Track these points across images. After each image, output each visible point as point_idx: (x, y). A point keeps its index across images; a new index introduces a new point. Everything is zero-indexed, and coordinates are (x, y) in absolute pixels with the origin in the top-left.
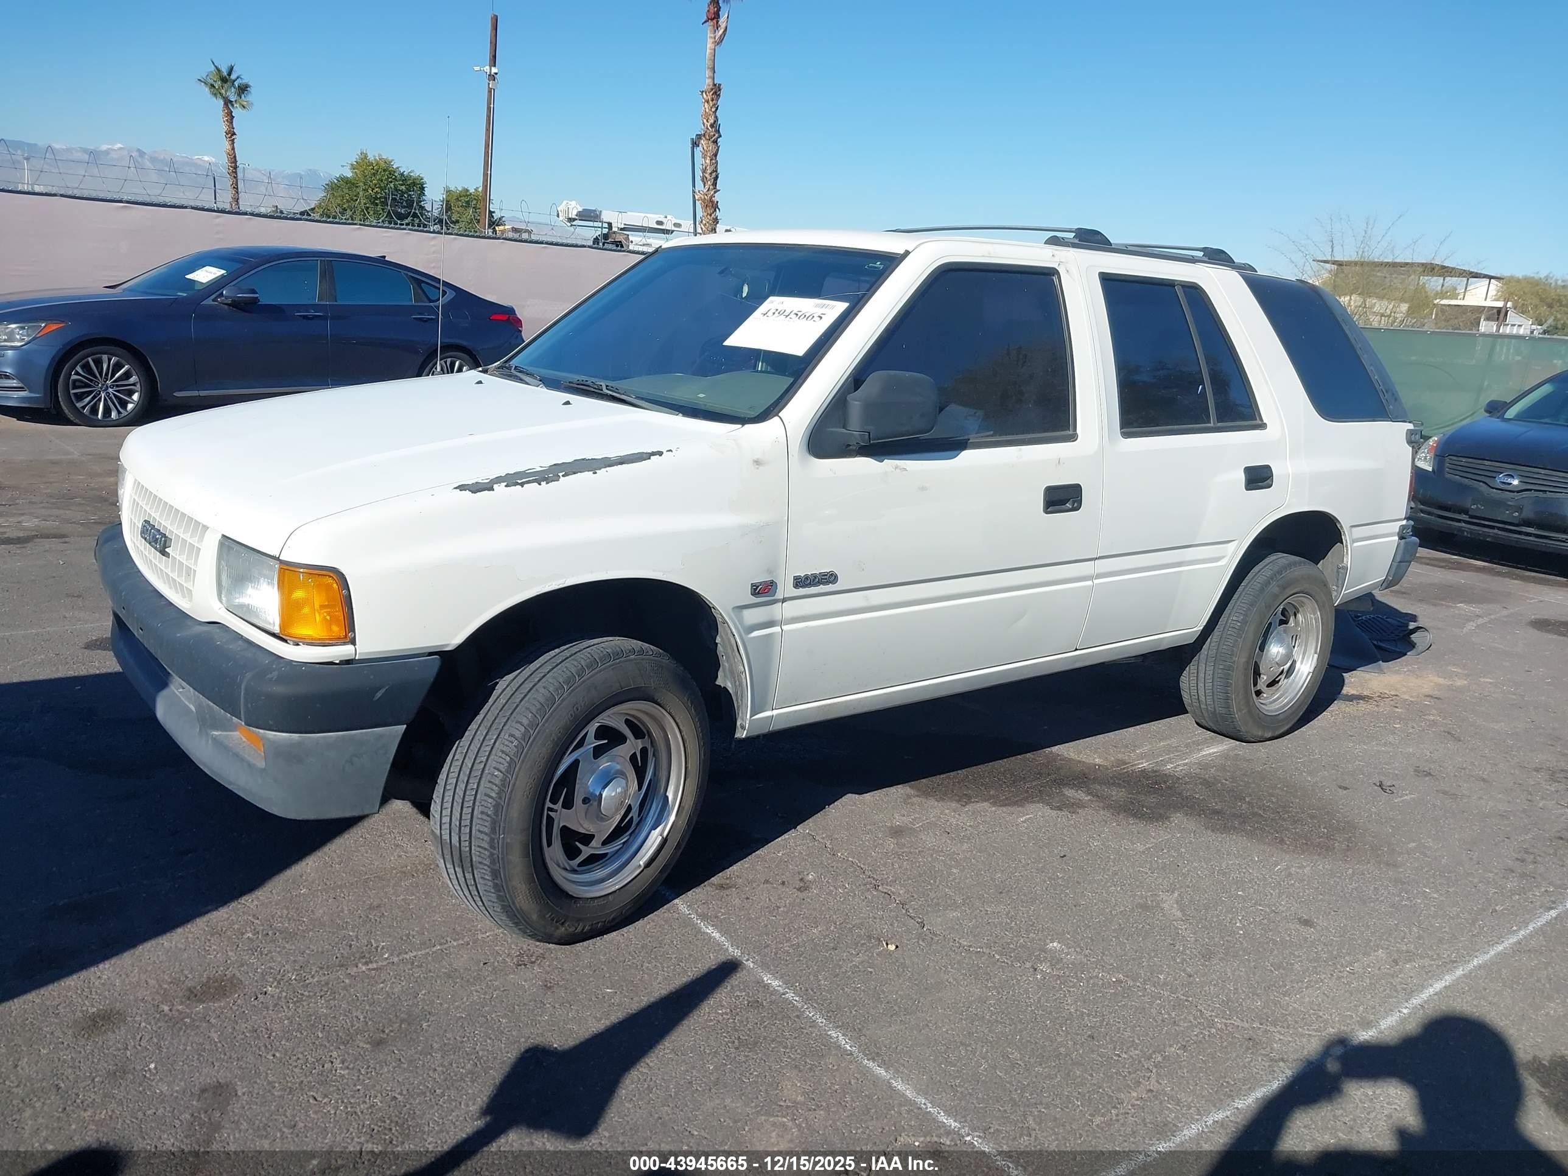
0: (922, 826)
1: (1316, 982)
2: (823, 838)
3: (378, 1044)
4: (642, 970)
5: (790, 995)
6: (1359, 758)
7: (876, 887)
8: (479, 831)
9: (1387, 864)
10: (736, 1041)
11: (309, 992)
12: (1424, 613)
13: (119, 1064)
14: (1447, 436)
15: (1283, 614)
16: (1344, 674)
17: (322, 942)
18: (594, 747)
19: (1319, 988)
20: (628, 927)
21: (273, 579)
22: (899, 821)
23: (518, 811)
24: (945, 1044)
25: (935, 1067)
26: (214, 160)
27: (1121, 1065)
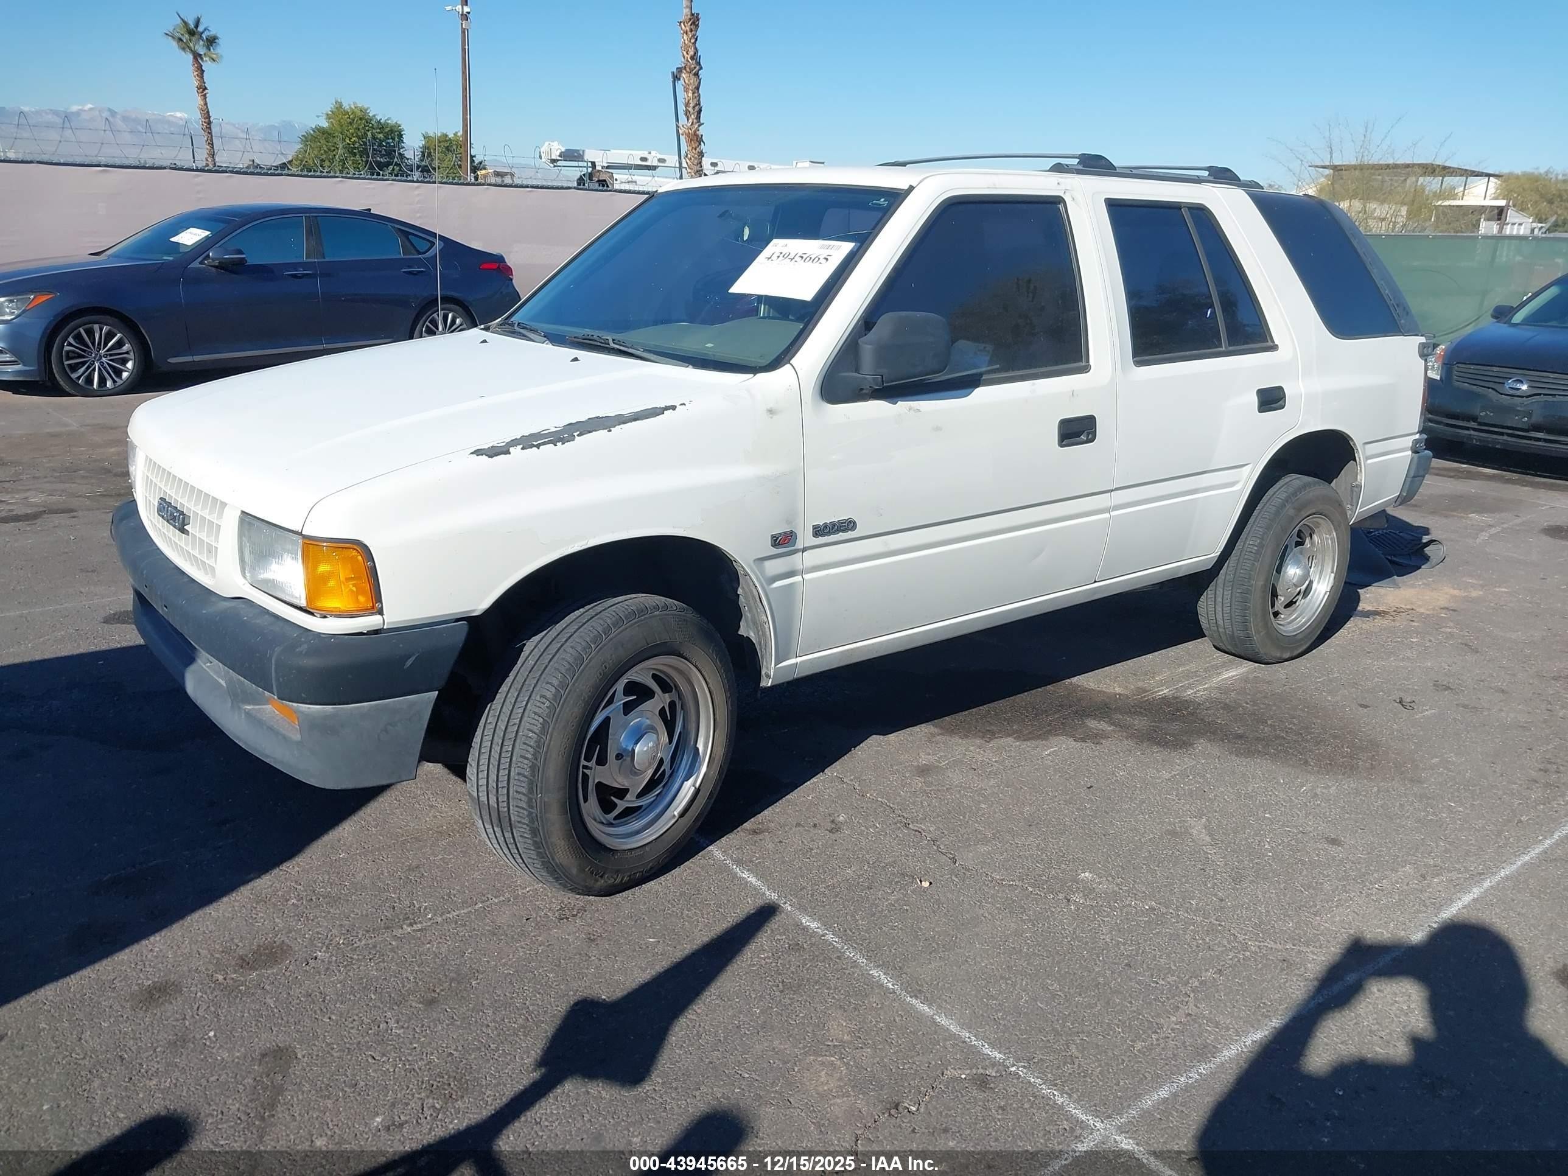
0: (948, 764)
1: (1346, 901)
2: (851, 780)
3: (431, 1003)
4: (683, 918)
5: (829, 937)
6: (1378, 675)
7: (906, 826)
8: (517, 792)
9: (1412, 780)
10: (780, 984)
11: (358, 955)
12: (1437, 526)
13: (180, 1034)
14: (1454, 344)
15: (1299, 536)
16: (1359, 590)
17: (365, 905)
18: (624, 703)
19: (1349, 907)
20: (665, 876)
21: (297, 554)
22: (924, 760)
23: (554, 770)
24: (985, 979)
25: (977, 1002)
26: (186, 115)
27: (1159, 992)
